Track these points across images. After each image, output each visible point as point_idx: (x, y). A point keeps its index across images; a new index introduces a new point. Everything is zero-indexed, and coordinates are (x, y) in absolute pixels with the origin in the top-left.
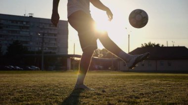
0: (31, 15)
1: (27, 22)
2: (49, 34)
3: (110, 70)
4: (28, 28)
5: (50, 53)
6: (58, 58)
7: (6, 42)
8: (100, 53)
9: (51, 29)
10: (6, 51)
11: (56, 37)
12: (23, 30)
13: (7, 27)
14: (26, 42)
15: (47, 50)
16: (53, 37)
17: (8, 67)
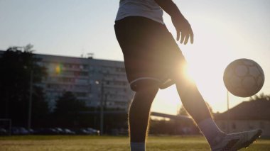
0: (90, 56)
1: (85, 66)
2: (116, 82)
4: (86, 74)
5: (118, 109)
7: (56, 94)
9: (118, 75)
10: (54, 107)
12: (80, 77)
14: (84, 94)
15: (114, 106)
16: (122, 86)
17: (54, 130)
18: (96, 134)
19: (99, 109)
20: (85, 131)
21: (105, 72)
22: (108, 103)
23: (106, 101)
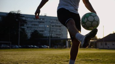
0: (45, 15)
1: (43, 19)
2: (56, 26)
3: (92, 48)
4: (43, 22)
5: (57, 37)
6: (62, 41)
7: (31, 31)
9: (57, 23)
10: (30, 37)
12: (41, 24)
13: (31, 22)
14: (43, 31)
15: (55, 36)
16: (59, 28)
17: (29, 46)
18: (48, 48)
19: (49, 37)
20: (43, 47)
21: (51, 21)
22: (53, 35)
23: (52, 34)
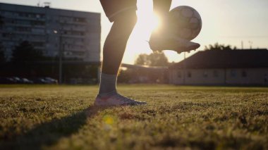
0: (47, 5)
1: (42, 15)
2: (73, 32)
3: (159, 83)
4: (42, 23)
5: (76, 59)
6: (87, 67)
7: (12, 44)
8: (147, 59)
9: (76, 25)
11: (83, 37)
12: (36, 26)
13: (13, 22)
14: (41, 44)
15: (71, 55)
16: (79, 36)
17: (11, 79)
18: (55, 83)
19: (57, 58)
20: (43, 80)
21: (62, 21)
22: (65, 53)
23: (64, 50)
